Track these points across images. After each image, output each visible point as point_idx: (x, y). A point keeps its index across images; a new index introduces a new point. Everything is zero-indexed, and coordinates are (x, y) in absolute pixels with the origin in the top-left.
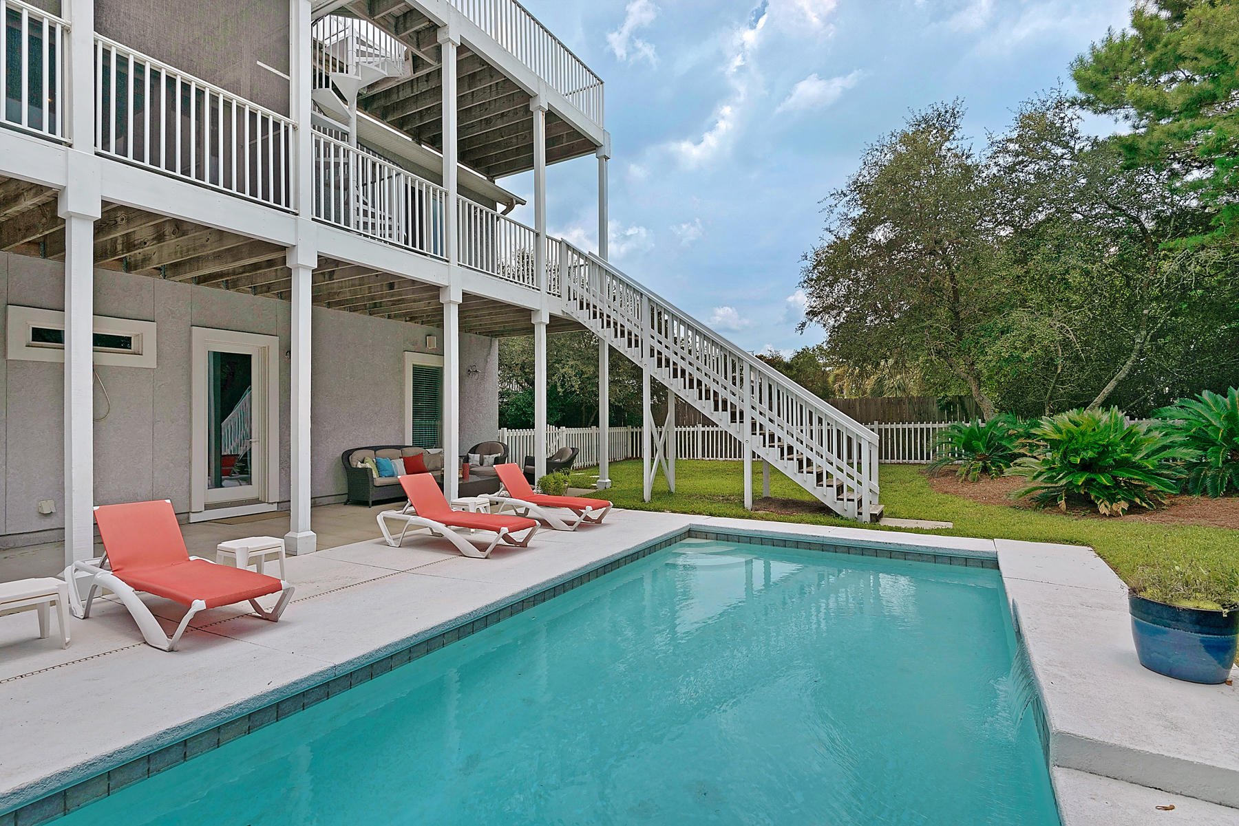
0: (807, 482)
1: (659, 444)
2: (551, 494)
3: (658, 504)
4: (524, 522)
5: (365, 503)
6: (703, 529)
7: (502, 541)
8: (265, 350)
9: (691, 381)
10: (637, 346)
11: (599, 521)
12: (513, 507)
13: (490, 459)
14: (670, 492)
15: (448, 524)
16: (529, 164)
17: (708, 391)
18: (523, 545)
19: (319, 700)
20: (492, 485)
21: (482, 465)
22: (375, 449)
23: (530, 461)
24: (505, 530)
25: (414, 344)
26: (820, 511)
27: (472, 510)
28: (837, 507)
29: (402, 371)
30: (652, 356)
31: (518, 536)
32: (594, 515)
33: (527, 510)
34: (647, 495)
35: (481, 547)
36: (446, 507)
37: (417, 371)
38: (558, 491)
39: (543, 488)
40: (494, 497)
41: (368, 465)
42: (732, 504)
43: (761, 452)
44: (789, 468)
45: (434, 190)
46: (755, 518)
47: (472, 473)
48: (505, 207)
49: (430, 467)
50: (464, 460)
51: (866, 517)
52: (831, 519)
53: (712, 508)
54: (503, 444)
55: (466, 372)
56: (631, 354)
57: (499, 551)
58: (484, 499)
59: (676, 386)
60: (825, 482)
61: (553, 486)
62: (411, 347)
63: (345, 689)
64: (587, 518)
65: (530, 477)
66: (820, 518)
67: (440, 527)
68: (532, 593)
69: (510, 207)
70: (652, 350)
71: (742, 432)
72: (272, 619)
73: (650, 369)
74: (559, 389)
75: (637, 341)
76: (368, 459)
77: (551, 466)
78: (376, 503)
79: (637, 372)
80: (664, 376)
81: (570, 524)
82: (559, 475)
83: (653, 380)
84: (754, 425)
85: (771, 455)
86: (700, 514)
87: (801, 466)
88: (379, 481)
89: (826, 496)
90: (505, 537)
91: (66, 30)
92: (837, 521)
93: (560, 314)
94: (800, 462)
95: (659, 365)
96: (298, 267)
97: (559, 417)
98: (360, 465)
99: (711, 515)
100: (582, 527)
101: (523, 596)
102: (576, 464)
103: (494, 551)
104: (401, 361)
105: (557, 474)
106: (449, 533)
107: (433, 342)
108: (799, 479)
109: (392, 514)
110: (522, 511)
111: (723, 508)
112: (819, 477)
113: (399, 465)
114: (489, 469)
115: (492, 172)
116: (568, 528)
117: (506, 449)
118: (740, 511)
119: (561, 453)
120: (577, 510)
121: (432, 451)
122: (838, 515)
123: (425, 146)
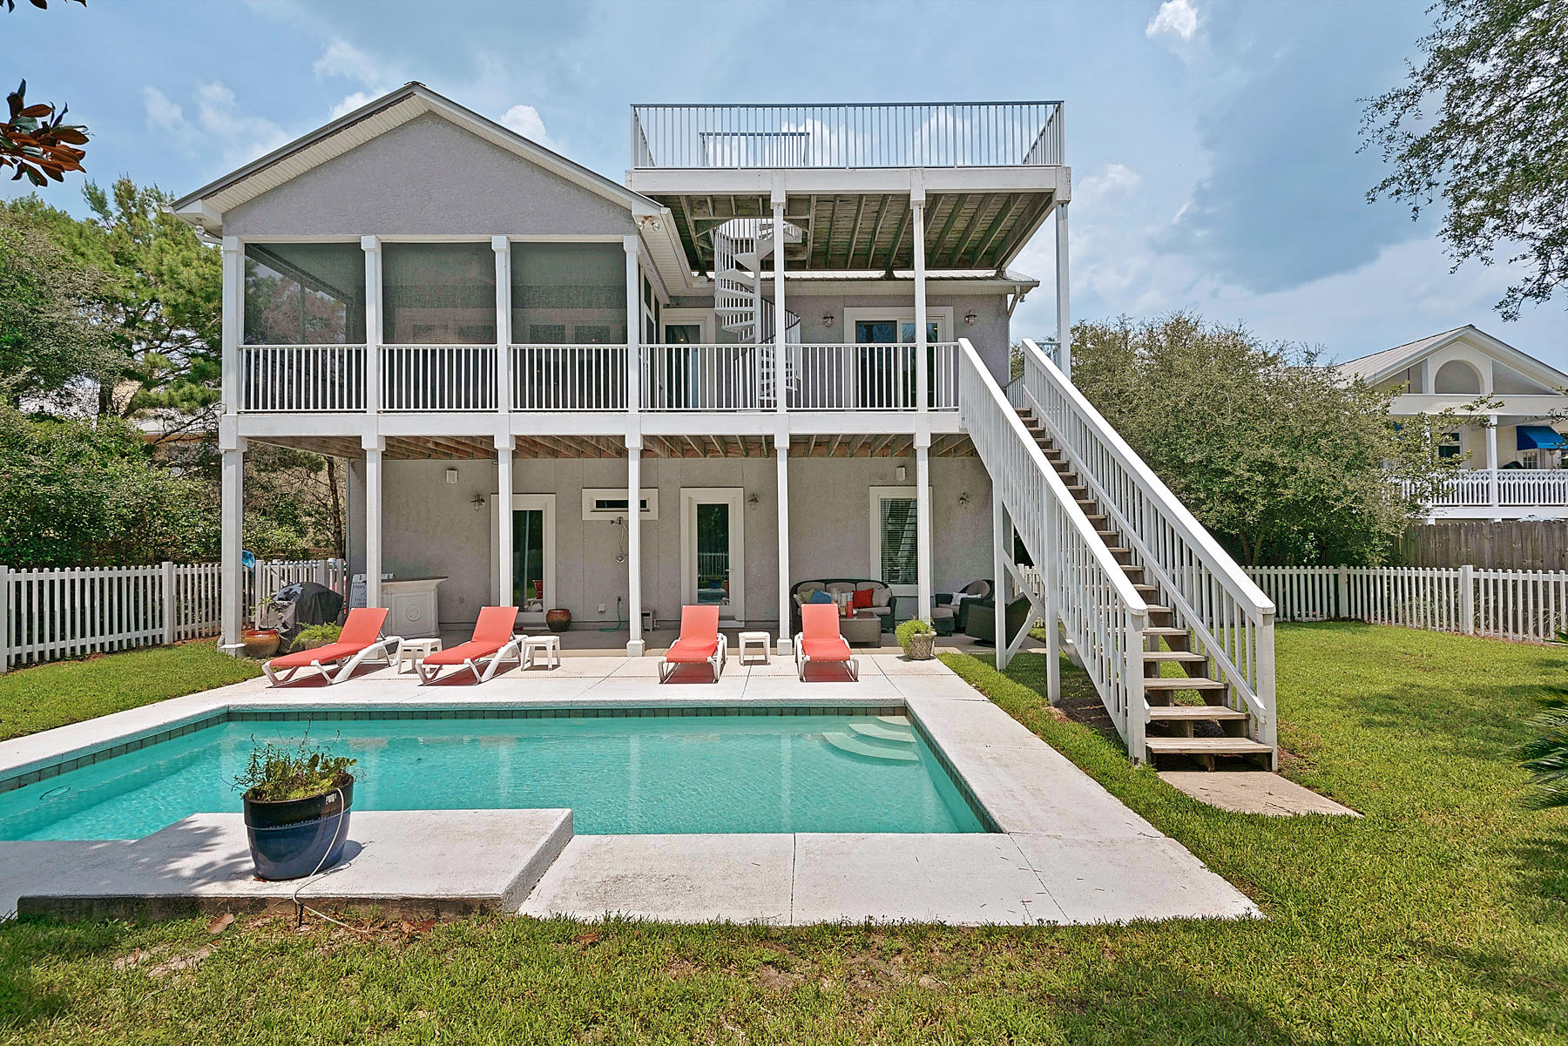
8: (735, 499)
22: (827, 582)
25: (883, 478)
29: (867, 506)
34: (1002, 663)
37: (889, 504)
51: (1136, 751)
62: (879, 481)
93: (956, 430)
96: (779, 451)
104: (865, 496)
107: (903, 474)
123: (897, 274)
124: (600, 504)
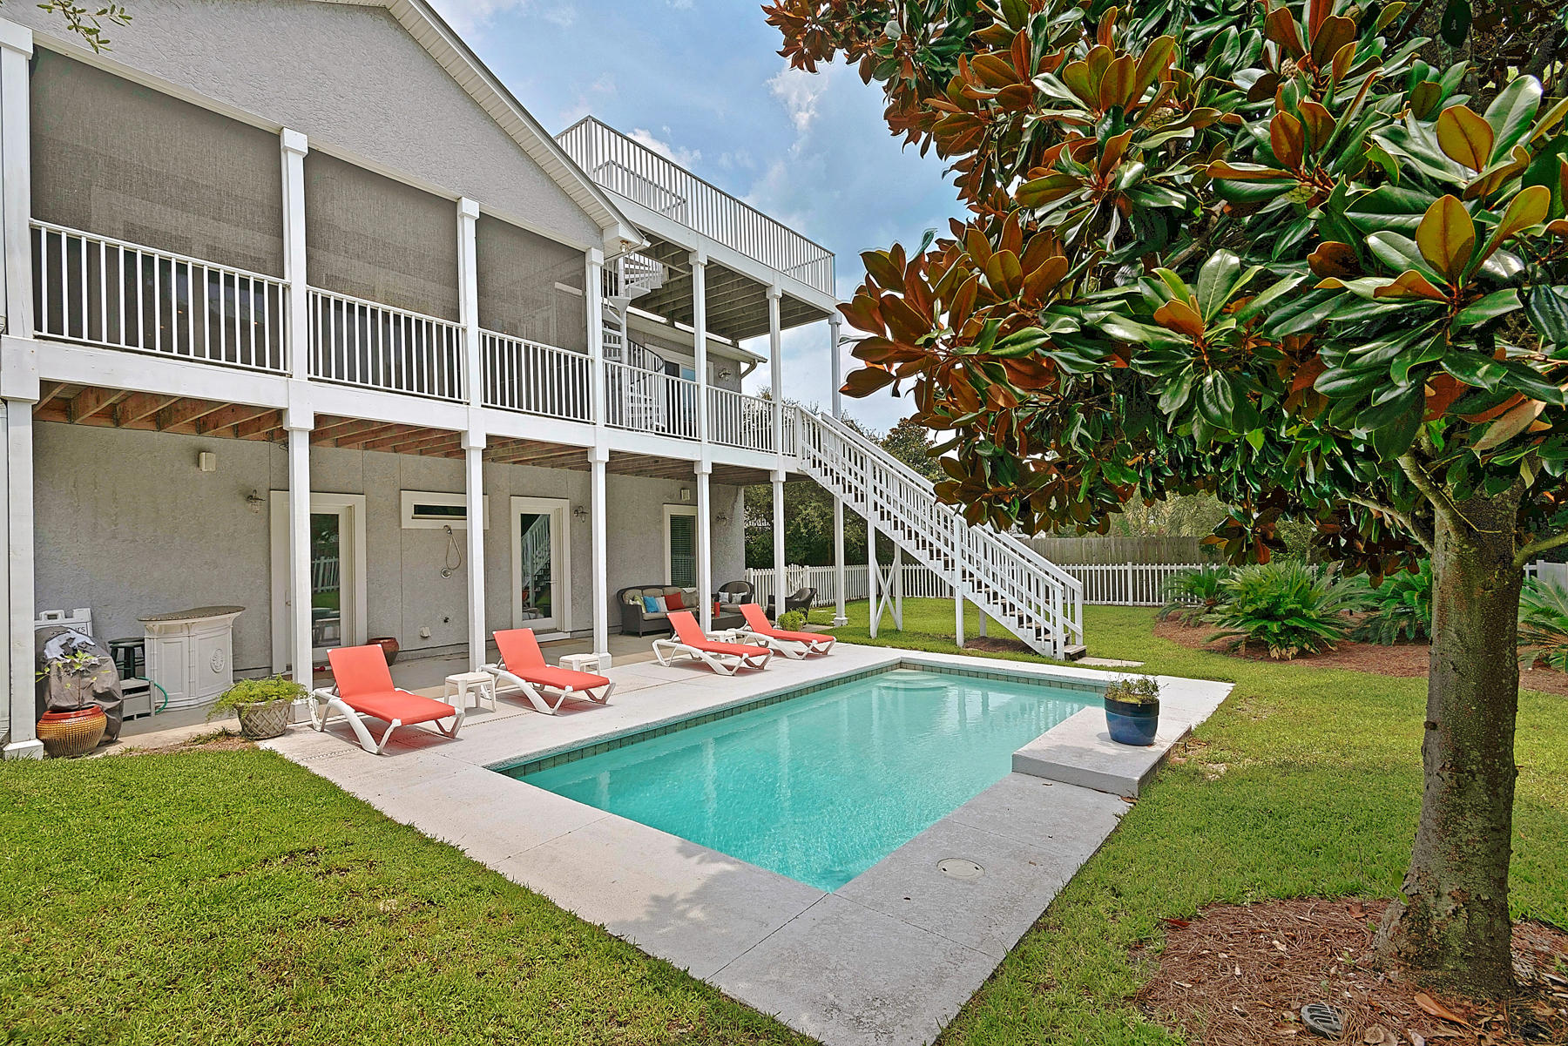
0: (1010, 623)
1: (885, 588)
2: (789, 630)
3: (883, 640)
4: (763, 650)
5: (637, 634)
6: (913, 662)
7: (744, 665)
8: (559, 511)
9: (910, 532)
10: (862, 501)
11: (825, 653)
12: (756, 640)
13: (738, 597)
14: (897, 630)
15: (704, 651)
16: (766, 330)
17: (924, 542)
18: (761, 668)
19: (639, 741)
20: (739, 621)
21: (730, 602)
22: (642, 588)
23: (772, 599)
24: (746, 655)
25: (671, 497)
26: (1021, 649)
27: (723, 641)
28: (1036, 646)
29: (661, 522)
30: (876, 509)
31: (757, 661)
32: (822, 647)
33: (767, 643)
34: (873, 632)
35: (730, 668)
36: (703, 638)
37: (674, 520)
38: (794, 628)
39: (781, 624)
40: (740, 631)
41: (638, 603)
42: (946, 642)
43: (971, 597)
44: (995, 611)
45: (689, 385)
46: (963, 654)
47: (723, 610)
48: (748, 366)
49: (687, 604)
50: (715, 597)
51: (1060, 655)
52: (1030, 657)
53: (928, 645)
54: (749, 584)
55: (716, 519)
56: (858, 507)
57: (741, 671)
58: (732, 632)
59: (897, 537)
60: (1025, 624)
61: (790, 623)
62: (669, 500)
63: (652, 738)
64: (814, 649)
65: (770, 614)
66: (1020, 655)
67: (698, 653)
68: (763, 697)
69: (753, 367)
70: (876, 504)
71: (953, 578)
72: (602, 703)
73: (874, 521)
74: (802, 530)
75: (862, 495)
76: (637, 597)
77: (791, 605)
78: (645, 634)
79: (863, 523)
80: (886, 528)
81: (800, 654)
82: (796, 614)
83: (877, 531)
84: (964, 572)
85: (979, 600)
86: (916, 649)
87: (1005, 611)
88: (647, 616)
89: (1027, 636)
90: (746, 661)
91: (464, 330)
92: (1036, 658)
93: (796, 472)
94: (1004, 606)
95: (882, 518)
96: (596, 462)
97: (802, 556)
98: (631, 603)
99: (925, 650)
100: (809, 656)
101: (757, 699)
102: (814, 603)
103: (737, 671)
104: (660, 512)
105: (794, 612)
106: (707, 657)
107: (687, 495)
108: (1003, 621)
109: (663, 642)
110: (763, 643)
111: (938, 645)
112: (1021, 620)
113: (661, 603)
114: (736, 606)
115: (736, 336)
116: (799, 657)
117: (752, 588)
118: (952, 648)
119: (801, 593)
120: (807, 642)
121: (688, 590)
122: (1036, 653)
123: (677, 324)
124: (421, 510)
